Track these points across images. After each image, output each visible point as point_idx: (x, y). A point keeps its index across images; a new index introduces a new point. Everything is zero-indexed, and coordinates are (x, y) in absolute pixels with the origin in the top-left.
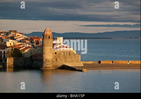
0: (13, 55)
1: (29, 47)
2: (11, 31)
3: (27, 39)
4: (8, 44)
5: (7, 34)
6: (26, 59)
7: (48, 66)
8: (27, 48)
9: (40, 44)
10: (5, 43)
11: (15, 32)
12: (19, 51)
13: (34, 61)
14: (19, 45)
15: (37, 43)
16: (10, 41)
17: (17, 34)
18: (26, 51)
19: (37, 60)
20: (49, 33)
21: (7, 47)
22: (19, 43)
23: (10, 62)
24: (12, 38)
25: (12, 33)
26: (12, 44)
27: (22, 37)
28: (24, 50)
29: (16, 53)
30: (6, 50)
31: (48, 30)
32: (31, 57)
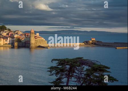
0: (17, 41)
1: (24, 38)
2: (16, 31)
3: (23, 34)
4: (15, 36)
5: (15, 32)
6: (23, 43)
7: (32, 46)
8: (23, 38)
9: (29, 36)
10: (14, 36)
11: (18, 31)
12: (20, 39)
13: (27, 44)
14: (20, 37)
15: (28, 36)
16: (16, 35)
17: (19, 32)
18: (23, 39)
19: (28, 43)
20: (33, 31)
21: (15, 38)
22: (20, 36)
23: (16, 45)
24: (17, 34)
25: (17, 32)
26: (17, 37)
27: (21, 33)
28: (22, 39)
29: (19, 40)
30: (14, 39)
31: (32, 30)
32: (25, 42)
